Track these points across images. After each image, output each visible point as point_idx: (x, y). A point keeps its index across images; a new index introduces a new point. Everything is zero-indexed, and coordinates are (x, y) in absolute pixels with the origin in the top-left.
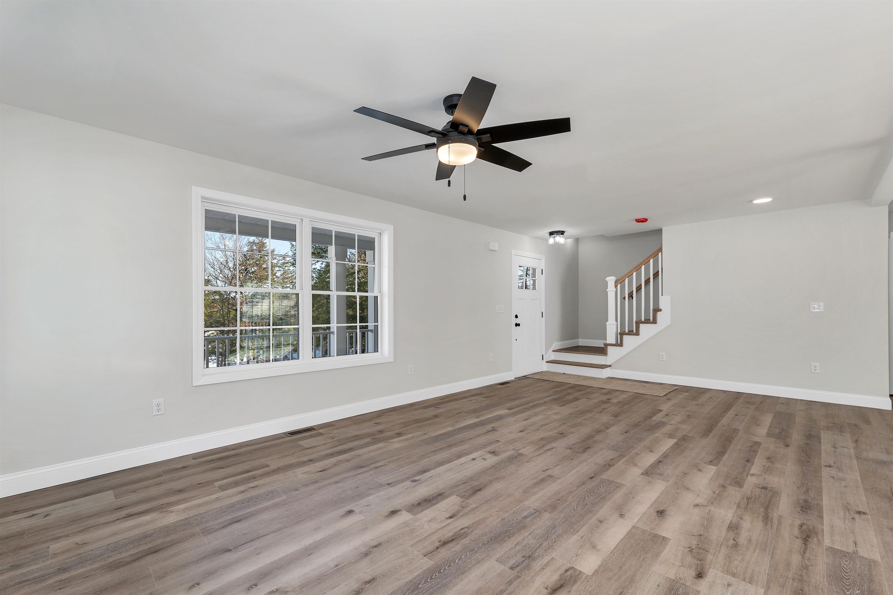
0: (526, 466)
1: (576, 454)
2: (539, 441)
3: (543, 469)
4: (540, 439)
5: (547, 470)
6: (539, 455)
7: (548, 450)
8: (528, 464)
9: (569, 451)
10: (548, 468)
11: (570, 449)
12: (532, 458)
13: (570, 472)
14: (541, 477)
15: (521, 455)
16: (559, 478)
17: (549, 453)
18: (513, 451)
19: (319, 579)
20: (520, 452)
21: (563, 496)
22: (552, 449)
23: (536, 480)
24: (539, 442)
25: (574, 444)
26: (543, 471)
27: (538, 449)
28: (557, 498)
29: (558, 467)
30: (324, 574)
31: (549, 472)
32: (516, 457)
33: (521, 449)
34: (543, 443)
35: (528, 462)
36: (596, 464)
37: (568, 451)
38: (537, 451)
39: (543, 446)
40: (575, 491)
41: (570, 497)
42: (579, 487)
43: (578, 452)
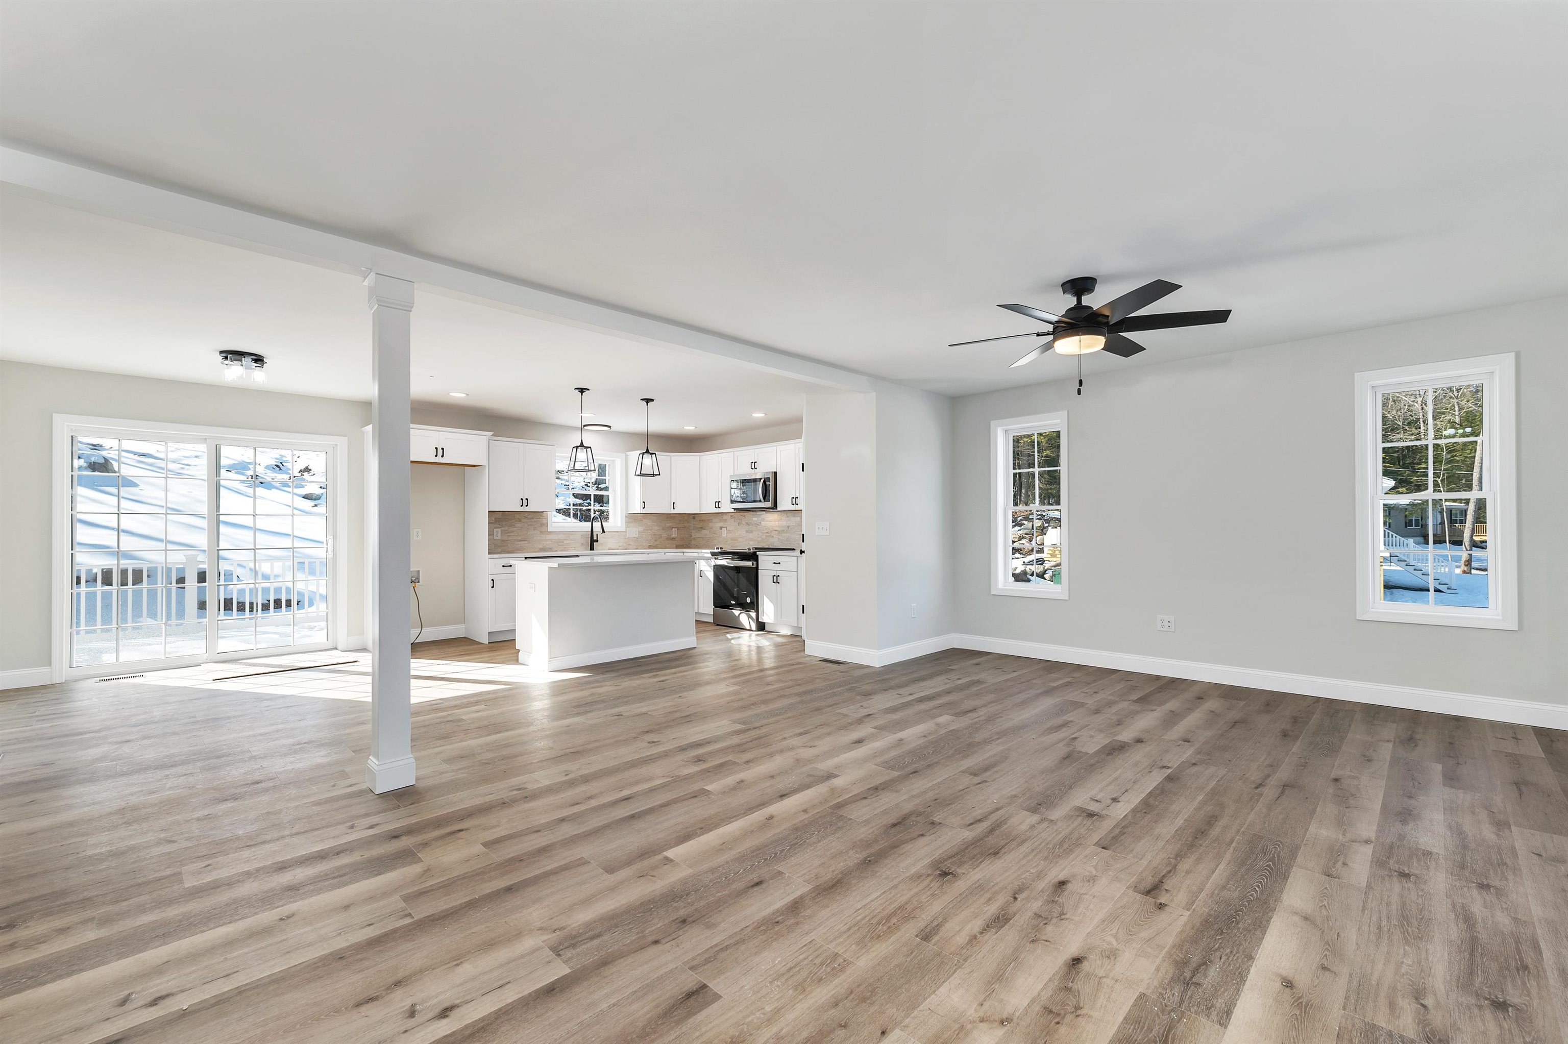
0: (1015, 789)
1: (926, 810)
2: (1003, 847)
3: (987, 784)
4: (1003, 851)
5: (980, 783)
6: (998, 809)
7: (980, 821)
8: (1013, 793)
9: (936, 819)
10: (978, 786)
11: (933, 823)
12: (1010, 804)
13: (944, 780)
14: (988, 773)
15: (1034, 810)
16: (963, 772)
17: (978, 813)
18: (1053, 818)
20: (1035, 818)
21: (959, 754)
22: (972, 824)
23: (996, 769)
24: (1003, 843)
25: (922, 835)
26: (986, 781)
27: (1001, 823)
28: (965, 753)
29: (961, 787)
31: (977, 780)
32: (1040, 805)
33: (1038, 824)
34: (991, 841)
35: (1015, 796)
36: (897, 791)
37: (938, 817)
38: (1003, 819)
39: (991, 831)
40: (943, 759)
41: (950, 753)
42: (937, 763)
43: (919, 814)
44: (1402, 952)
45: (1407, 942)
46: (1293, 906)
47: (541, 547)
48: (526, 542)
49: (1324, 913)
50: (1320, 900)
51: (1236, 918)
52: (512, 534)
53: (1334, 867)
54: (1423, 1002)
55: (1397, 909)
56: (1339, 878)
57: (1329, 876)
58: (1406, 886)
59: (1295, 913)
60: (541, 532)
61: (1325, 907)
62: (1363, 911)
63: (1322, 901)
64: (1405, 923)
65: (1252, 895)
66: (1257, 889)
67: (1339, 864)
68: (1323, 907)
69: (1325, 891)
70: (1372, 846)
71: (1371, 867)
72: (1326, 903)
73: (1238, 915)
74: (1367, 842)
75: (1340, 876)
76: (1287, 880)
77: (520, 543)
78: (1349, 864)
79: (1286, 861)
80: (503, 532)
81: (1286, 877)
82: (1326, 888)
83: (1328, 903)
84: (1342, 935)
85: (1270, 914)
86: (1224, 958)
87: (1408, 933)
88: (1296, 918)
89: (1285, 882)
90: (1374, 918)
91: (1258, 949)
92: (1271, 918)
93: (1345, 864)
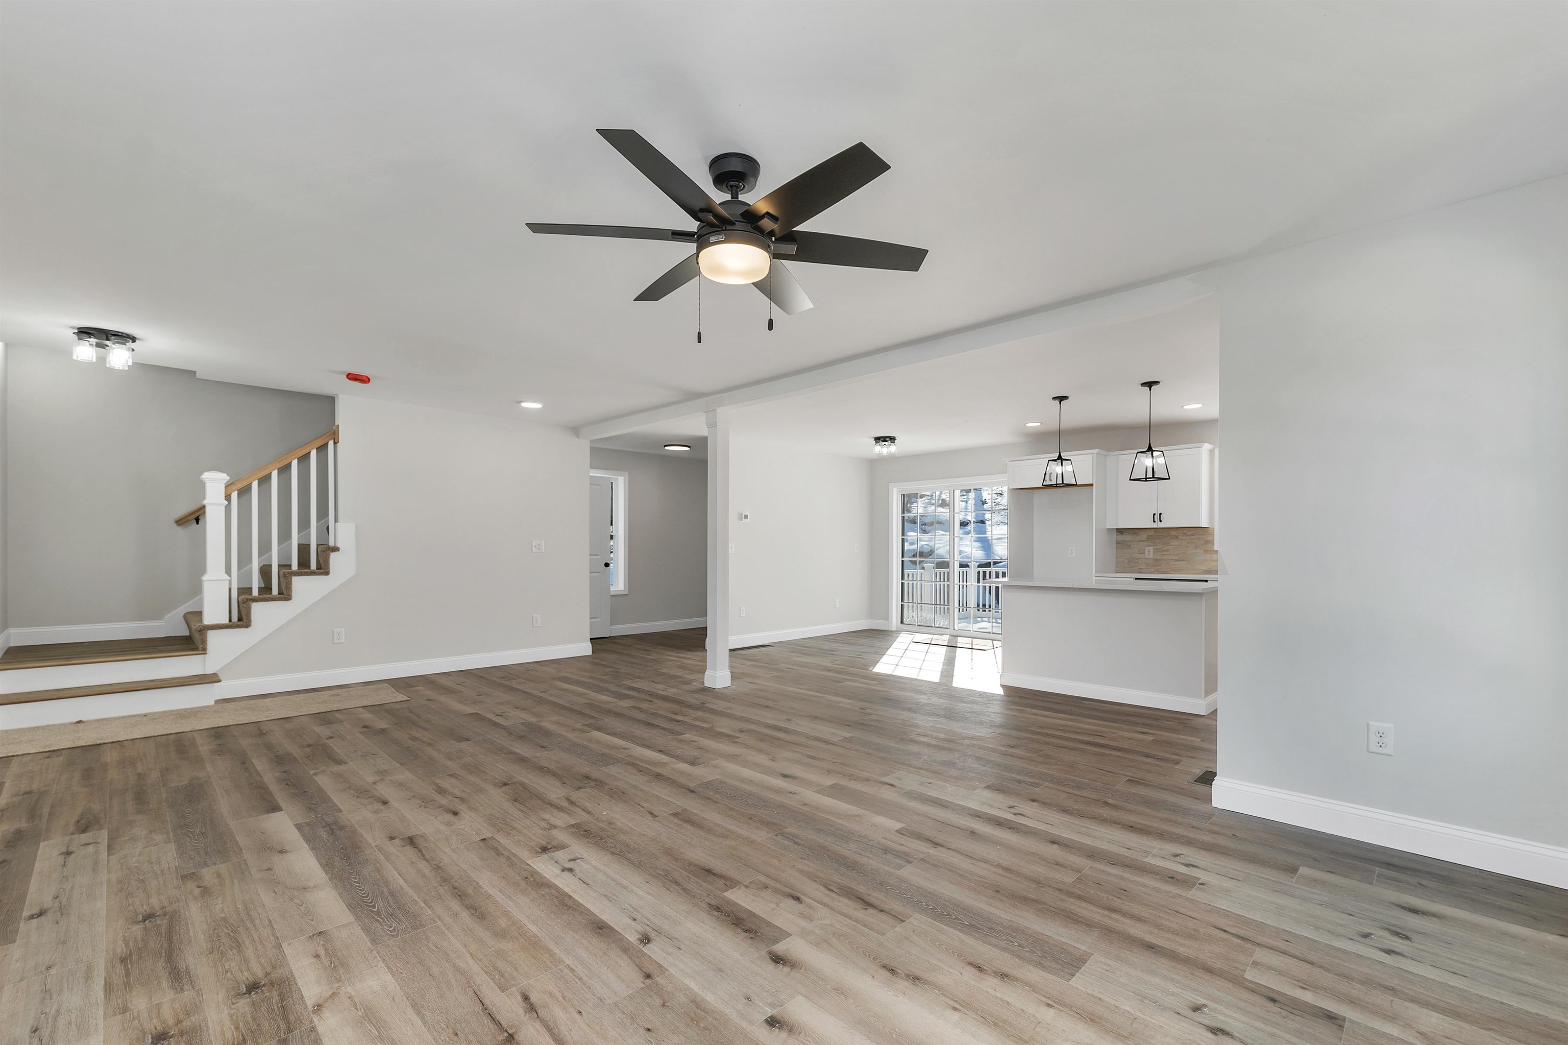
19: (995, 1024)
30: (982, 1020)
44: (226, 910)
45: (224, 919)
46: (321, 890)
47: (1206, 568)
48: (1185, 562)
49: (297, 901)
50: (308, 907)
51: (346, 860)
52: (1168, 553)
53: (323, 945)
54: (202, 888)
55: (244, 943)
56: (310, 937)
57: (320, 933)
58: (246, 974)
59: (316, 887)
60: (1206, 551)
61: (300, 906)
62: (270, 921)
63: (306, 908)
64: (232, 934)
65: (355, 878)
66: (357, 884)
67: (322, 953)
68: (301, 904)
69: (311, 918)
70: (310, 1003)
71: (292, 973)
72: (302, 908)
73: (347, 862)
74: (318, 1008)
75: (310, 940)
76: (347, 906)
77: (1176, 563)
78: (314, 959)
79: (366, 921)
80: (1156, 551)
81: (349, 906)
82: (312, 920)
83: (300, 910)
84: (273, 894)
85: (330, 875)
86: (326, 841)
87: (227, 927)
88: (311, 884)
89: (346, 903)
90: (258, 921)
91: (314, 855)
92: (326, 874)
93: (317, 956)
